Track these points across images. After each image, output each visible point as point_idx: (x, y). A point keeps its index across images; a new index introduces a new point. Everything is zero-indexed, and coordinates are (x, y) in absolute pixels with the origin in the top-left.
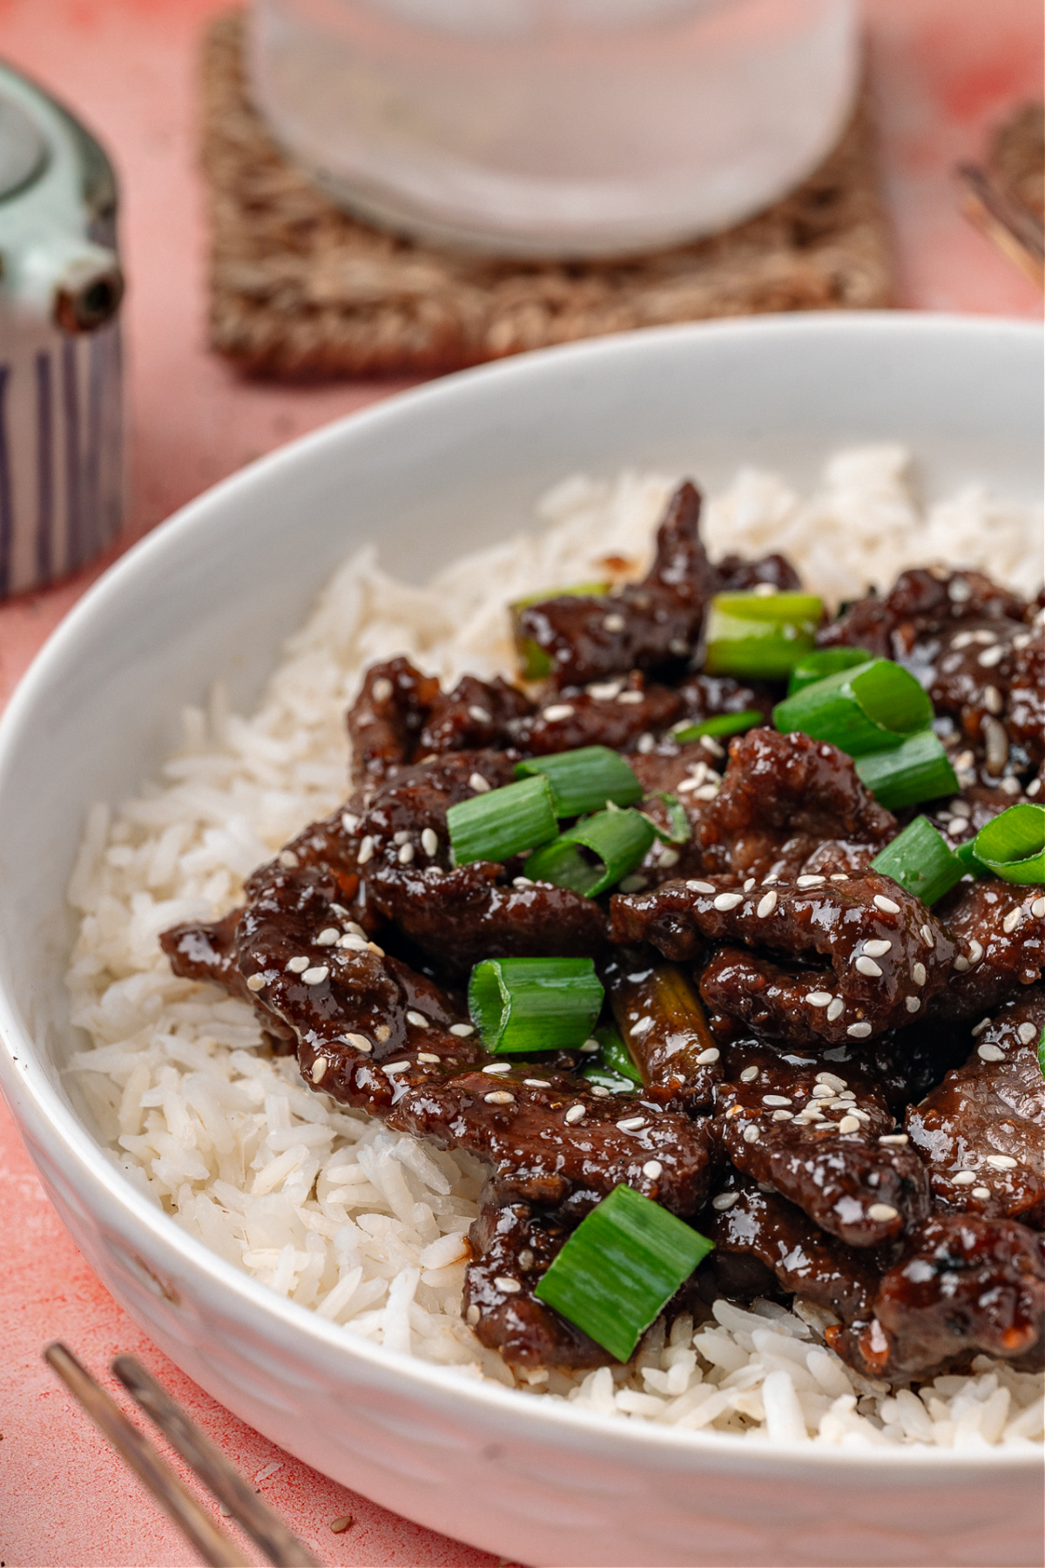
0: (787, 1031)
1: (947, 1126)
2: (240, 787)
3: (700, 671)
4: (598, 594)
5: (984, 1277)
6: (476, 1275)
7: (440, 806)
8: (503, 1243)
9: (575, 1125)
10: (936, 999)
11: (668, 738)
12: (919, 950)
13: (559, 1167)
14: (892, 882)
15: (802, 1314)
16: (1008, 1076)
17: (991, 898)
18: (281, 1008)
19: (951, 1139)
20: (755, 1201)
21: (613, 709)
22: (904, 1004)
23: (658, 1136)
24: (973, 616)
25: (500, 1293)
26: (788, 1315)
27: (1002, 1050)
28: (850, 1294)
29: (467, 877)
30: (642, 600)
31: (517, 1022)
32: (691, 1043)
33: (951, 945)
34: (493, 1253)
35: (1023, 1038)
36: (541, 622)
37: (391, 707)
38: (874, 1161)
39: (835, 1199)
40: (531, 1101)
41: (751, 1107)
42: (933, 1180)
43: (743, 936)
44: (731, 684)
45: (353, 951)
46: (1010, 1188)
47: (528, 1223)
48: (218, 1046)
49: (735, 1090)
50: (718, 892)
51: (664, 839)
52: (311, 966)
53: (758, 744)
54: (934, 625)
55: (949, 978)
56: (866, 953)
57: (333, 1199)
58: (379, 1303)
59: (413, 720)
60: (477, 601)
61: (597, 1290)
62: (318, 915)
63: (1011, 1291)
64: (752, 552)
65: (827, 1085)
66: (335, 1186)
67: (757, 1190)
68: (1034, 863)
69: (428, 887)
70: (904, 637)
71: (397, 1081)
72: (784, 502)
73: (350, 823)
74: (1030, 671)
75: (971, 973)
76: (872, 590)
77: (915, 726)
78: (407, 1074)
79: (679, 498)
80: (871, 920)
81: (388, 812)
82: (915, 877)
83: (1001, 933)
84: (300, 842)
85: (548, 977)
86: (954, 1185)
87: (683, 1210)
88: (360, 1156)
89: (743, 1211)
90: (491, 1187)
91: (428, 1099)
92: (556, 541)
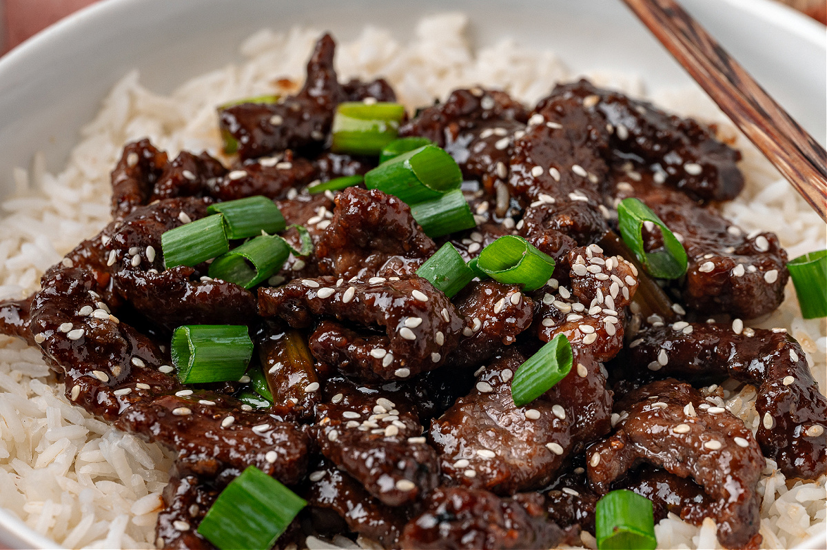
0: (360, 373)
1: (454, 431)
2: (48, 217)
3: (329, 151)
4: (269, 102)
5: (465, 526)
6: (164, 520)
7: (159, 232)
8: (181, 500)
9: (228, 429)
10: (452, 354)
11: (306, 191)
12: (440, 324)
13: (215, 454)
14: (426, 281)
15: (362, 545)
16: (493, 401)
17: (489, 292)
18: (54, 355)
19: (457, 440)
20: (336, 476)
21: (273, 173)
22: (430, 357)
23: (276, 436)
24: (495, 118)
25: (177, 531)
26: (354, 546)
27: (491, 386)
28: (389, 533)
29: (172, 275)
30: (295, 107)
31: (199, 365)
32: (303, 379)
33: (461, 321)
34: (174, 507)
35: (504, 378)
36: (231, 119)
37: (138, 170)
38: (403, 453)
39: (377, 476)
40: (201, 414)
41: (335, 419)
42: (443, 464)
43: (334, 313)
44: (347, 158)
45: (100, 320)
46: (489, 470)
47: (197, 488)
48: (23, 376)
49: (327, 408)
50: (321, 287)
51: (295, 253)
52: (73, 328)
53: (350, 196)
54: (470, 124)
55: (460, 340)
56: (406, 325)
57: (83, 471)
58: (103, 536)
59: (152, 177)
60: (201, 105)
61: (234, 530)
62: (81, 297)
63: (482, 534)
64: (367, 77)
65: (382, 405)
66: (85, 463)
67: (337, 469)
68: (513, 272)
69: (148, 281)
70: (451, 131)
71: (122, 400)
72: (390, 47)
73: (105, 240)
74: (522, 153)
75: (474, 338)
76: (437, 101)
77: (451, 186)
78: (128, 396)
79: (320, 44)
80: (410, 305)
81: (126, 235)
82: (443, 279)
83: (492, 314)
84: (75, 252)
85: (219, 337)
86: (455, 468)
87: (290, 481)
88: (101, 445)
89: (327, 482)
90: (175, 466)
91: (138, 412)
92: (251, 69)
